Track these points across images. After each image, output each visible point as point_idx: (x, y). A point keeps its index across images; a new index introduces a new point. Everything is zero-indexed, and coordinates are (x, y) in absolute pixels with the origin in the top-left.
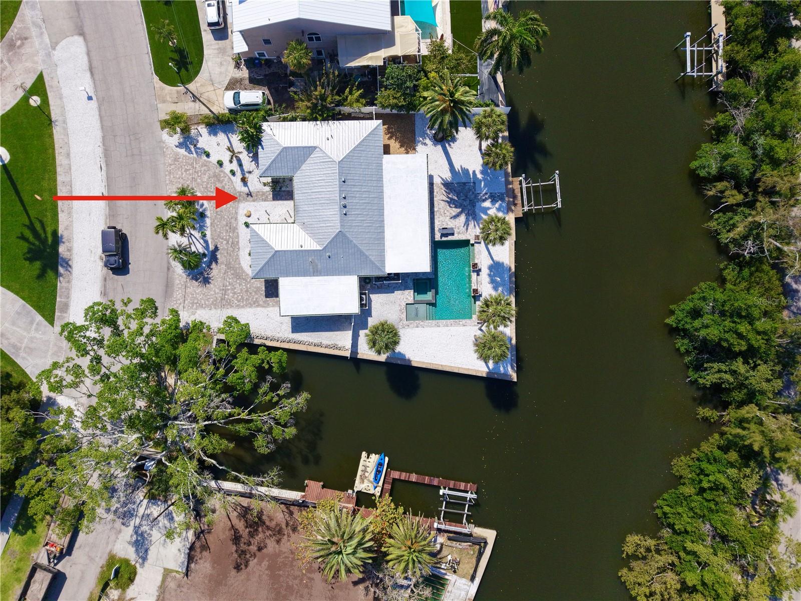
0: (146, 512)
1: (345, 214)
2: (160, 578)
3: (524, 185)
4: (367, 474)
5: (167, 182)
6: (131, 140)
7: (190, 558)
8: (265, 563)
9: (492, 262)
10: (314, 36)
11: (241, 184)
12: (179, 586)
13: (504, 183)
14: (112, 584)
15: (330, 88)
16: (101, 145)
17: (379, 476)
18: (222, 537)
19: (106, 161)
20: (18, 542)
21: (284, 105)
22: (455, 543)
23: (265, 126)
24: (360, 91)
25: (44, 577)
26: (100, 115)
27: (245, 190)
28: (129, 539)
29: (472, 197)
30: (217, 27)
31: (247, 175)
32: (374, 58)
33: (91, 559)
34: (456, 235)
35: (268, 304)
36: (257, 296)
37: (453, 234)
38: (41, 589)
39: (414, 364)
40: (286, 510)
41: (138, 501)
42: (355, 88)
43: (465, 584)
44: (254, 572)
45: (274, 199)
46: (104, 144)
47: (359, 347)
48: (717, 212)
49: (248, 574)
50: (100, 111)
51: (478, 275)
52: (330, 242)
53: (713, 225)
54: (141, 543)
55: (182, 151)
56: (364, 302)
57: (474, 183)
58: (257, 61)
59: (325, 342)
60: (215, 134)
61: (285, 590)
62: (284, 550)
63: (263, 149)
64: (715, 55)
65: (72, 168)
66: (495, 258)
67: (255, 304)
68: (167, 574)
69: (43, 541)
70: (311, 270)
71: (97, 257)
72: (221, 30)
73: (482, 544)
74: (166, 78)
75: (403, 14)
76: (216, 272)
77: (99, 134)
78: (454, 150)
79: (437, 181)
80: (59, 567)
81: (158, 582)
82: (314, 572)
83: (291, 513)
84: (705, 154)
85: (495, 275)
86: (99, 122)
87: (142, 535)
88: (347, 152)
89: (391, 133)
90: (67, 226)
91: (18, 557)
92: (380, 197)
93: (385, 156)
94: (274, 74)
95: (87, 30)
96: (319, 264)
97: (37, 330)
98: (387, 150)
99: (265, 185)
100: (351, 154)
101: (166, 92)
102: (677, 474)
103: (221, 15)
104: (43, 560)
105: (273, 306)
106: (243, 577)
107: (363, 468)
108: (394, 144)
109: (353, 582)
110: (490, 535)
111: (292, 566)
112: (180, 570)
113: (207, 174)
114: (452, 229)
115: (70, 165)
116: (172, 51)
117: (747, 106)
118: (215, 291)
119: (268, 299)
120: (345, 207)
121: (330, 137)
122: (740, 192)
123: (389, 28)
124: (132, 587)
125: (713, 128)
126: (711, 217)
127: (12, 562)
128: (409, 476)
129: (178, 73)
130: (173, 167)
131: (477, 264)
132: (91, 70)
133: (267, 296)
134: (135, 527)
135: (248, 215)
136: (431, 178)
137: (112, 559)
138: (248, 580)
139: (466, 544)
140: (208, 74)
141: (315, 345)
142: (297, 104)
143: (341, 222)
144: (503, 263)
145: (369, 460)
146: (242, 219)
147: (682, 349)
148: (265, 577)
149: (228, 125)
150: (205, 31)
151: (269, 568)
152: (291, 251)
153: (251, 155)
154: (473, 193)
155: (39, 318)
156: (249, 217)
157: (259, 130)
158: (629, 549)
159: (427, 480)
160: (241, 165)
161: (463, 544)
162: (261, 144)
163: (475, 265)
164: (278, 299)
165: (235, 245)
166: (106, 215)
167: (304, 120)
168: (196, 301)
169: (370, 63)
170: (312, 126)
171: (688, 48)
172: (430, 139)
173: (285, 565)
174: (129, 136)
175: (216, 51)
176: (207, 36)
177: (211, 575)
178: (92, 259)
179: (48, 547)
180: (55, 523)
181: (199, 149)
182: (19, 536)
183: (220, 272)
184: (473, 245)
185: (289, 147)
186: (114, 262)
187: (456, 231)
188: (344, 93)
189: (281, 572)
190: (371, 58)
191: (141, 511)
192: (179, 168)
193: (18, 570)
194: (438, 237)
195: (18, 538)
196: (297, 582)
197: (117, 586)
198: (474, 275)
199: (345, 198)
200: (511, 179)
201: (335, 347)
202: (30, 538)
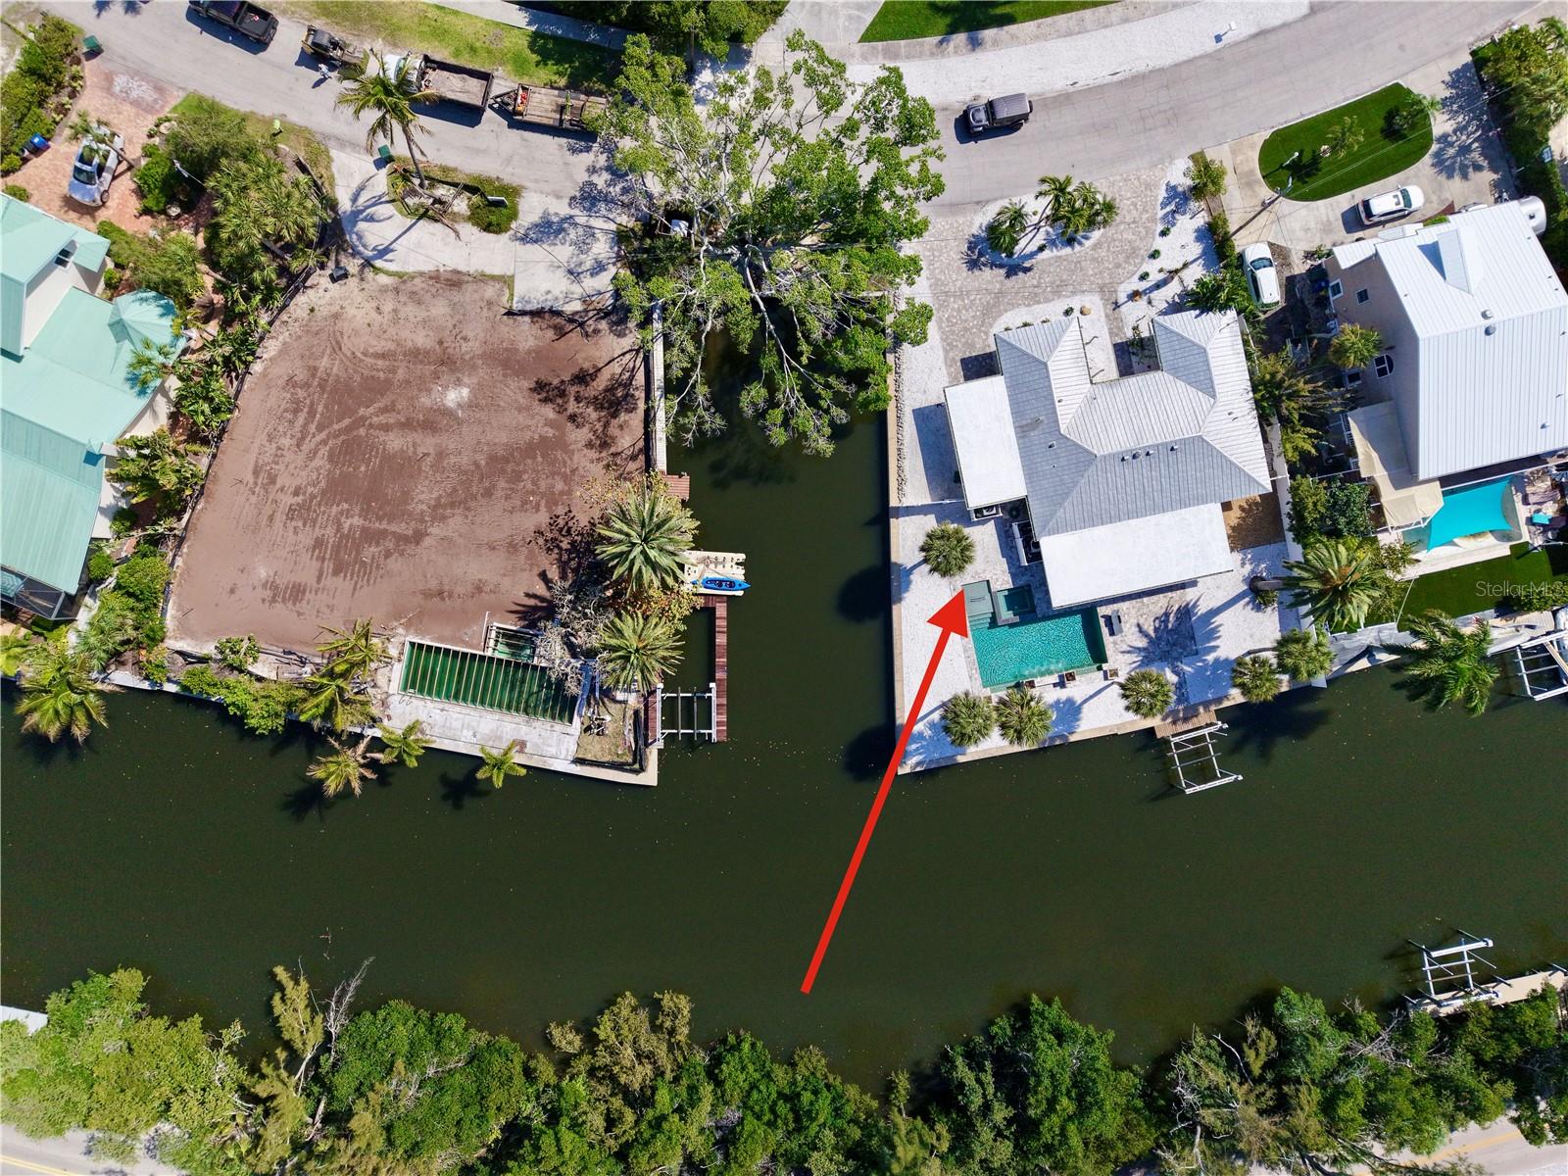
0: (597, 231)
1: (1123, 459)
2: (497, 272)
3: (1206, 731)
4: (712, 566)
5: (1111, 179)
6: (1165, 111)
7: (537, 314)
8: (550, 432)
9: (1079, 702)
10: (1386, 365)
11: (1130, 292)
12: (490, 303)
13: (1205, 699)
14: (476, 199)
15: (1309, 404)
16: (1150, 68)
17: (713, 585)
18: (580, 358)
19: (1126, 80)
20: (517, 43)
21: (1264, 337)
22: (631, 722)
23: (1232, 314)
24: (1313, 451)
25: (473, 93)
26: (1195, 58)
27: (1122, 297)
28: (552, 211)
29: (1175, 654)
30: (1363, 215)
31: (1145, 298)
32: (1369, 462)
33: (508, 161)
34: (1112, 639)
35: (951, 366)
36: (960, 345)
37: (1112, 633)
38: (453, 91)
39: (895, 608)
40: (637, 448)
41: (611, 217)
42: (1316, 442)
43: (568, 751)
44: (533, 417)
45: (1115, 345)
46: (1151, 71)
47: (907, 518)
48: (1220, 1044)
49: (528, 408)
50: (1201, 57)
51: (1055, 685)
52: (1076, 444)
53: (1200, 1039)
54: (547, 230)
55: (1162, 194)
56: (985, 513)
57: (1197, 653)
58: (1323, 284)
59: (906, 464)
60: (1198, 239)
61: (513, 471)
62: (576, 457)
63: (1197, 317)
64: (1462, 993)
65: (1107, 30)
66: (1085, 706)
67: (948, 344)
68: (505, 282)
69: (525, 81)
70: (1024, 422)
71: (977, 91)
72: (1358, 220)
73: (637, 766)
74: (1272, 150)
75: (1445, 494)
76: (990, 277)
77: (1167, 61)
78: (1242, 612)
79: (1190, 595)
80: (489, 114)
81: (489, 271)
82: (549, 509)
83: (633, 458)
84: (1308, 1006)
85: (1059, 710)
86: (1185, 58)
87: (561, 230)
88: (1217, 447)
89: (1249, 509)
90: (1017, 38)
91: (492, 47)
92: (1156, 509)
93: (1219, 505)
94: (1306, 312)
95: (1320, 17)
96: (1036, 432)
97: (850, 18)
98: (1226, 507)
99: (1135, 328)
100: (1215, 453)
101: (1250, 153)
102: (796, 1058)
103: (1382, 219)
104: (499, 87)
105: (949, 374)
106: (521, 400)
107: (721, 560)
108: (1235, 514)
109: (544, 571)
110: (650, 777)
111: (553, 474)
112: (515, 299)
113: (1134, 238)
114: (1121, 631)
115: (1112, 25)
116: (1314, 152)
117: (1398, 1056)
118: (957, 280)
119: (959, 364)
120: (1134, 457)
121: (1233, 416)
122: (1264, 1068)
123: (1422, 476)
124: (475, 230)
125: (1348, 1014)
126: (1209, 1037)
127: (484, 39)
128: (723, 632)
129: (1281, 167)
130: (1136, 183)
131: (1074, 679)
132: (1261, 34)
133: (963, 361)
134: (571, 217)
135: (1085, 310)
136: (1193, 583)
137: (514, 192)
138: (519, 410)
139: (632, 741)
140: (1287, 212)
141: (899, 450)
142: (1272, 357)
143: (1109, 455)
144: (1078, 720)
145: (735, 566)
146: (1076, 303)
147: (995, 1029)
148: (527, 435)
149: (1215, 257)
150: (1353, 196)
151: (543, 439)
152: (1050, 386)
153: (1177, 300)
154: (1181, 654)
155: (869, 18)
156: (1082, 313)
157: (1224, 307)
158: (667, 1001)
159: (721, 660)
160: (1158, 286)
161: (632, 735)
162: (1202, 313)
163: (1071, 677)
164: (962, 380)
165: (1034, 299)
166: (1044, 93)
167: (1251, 373)
168: (936, 254)
169: (1361, 457)
170: (1244, 387)
171: (1464, 948)
172: (1253, 571)
173: (552, 463)
174: (1171, 108)
175: (1325, 219)
176: (1344, 201)
177: (517, 350)
178: (973, 84)
179: (521, 92)
180: (559, 96)
181: (1174, 218)
182: (526, 43)
183: (989, 282)
184: (1100, 668)
185: (1206, 356)
186: (977, 118)
187: (1118, 638)
188: (1304, 425)
189: (540, 459)
190: (1369, 457)
191: (598, 223)
192: (1135, 192)
193: (473, 50)
194: (1102, 611)
195: (524, 42)
196: (530, 486)
197: (474, 208)
198: (1055, 679)
199: (1148, 454)
200: (1213, 708)
201: (901, 481)
202: (526, 61)
